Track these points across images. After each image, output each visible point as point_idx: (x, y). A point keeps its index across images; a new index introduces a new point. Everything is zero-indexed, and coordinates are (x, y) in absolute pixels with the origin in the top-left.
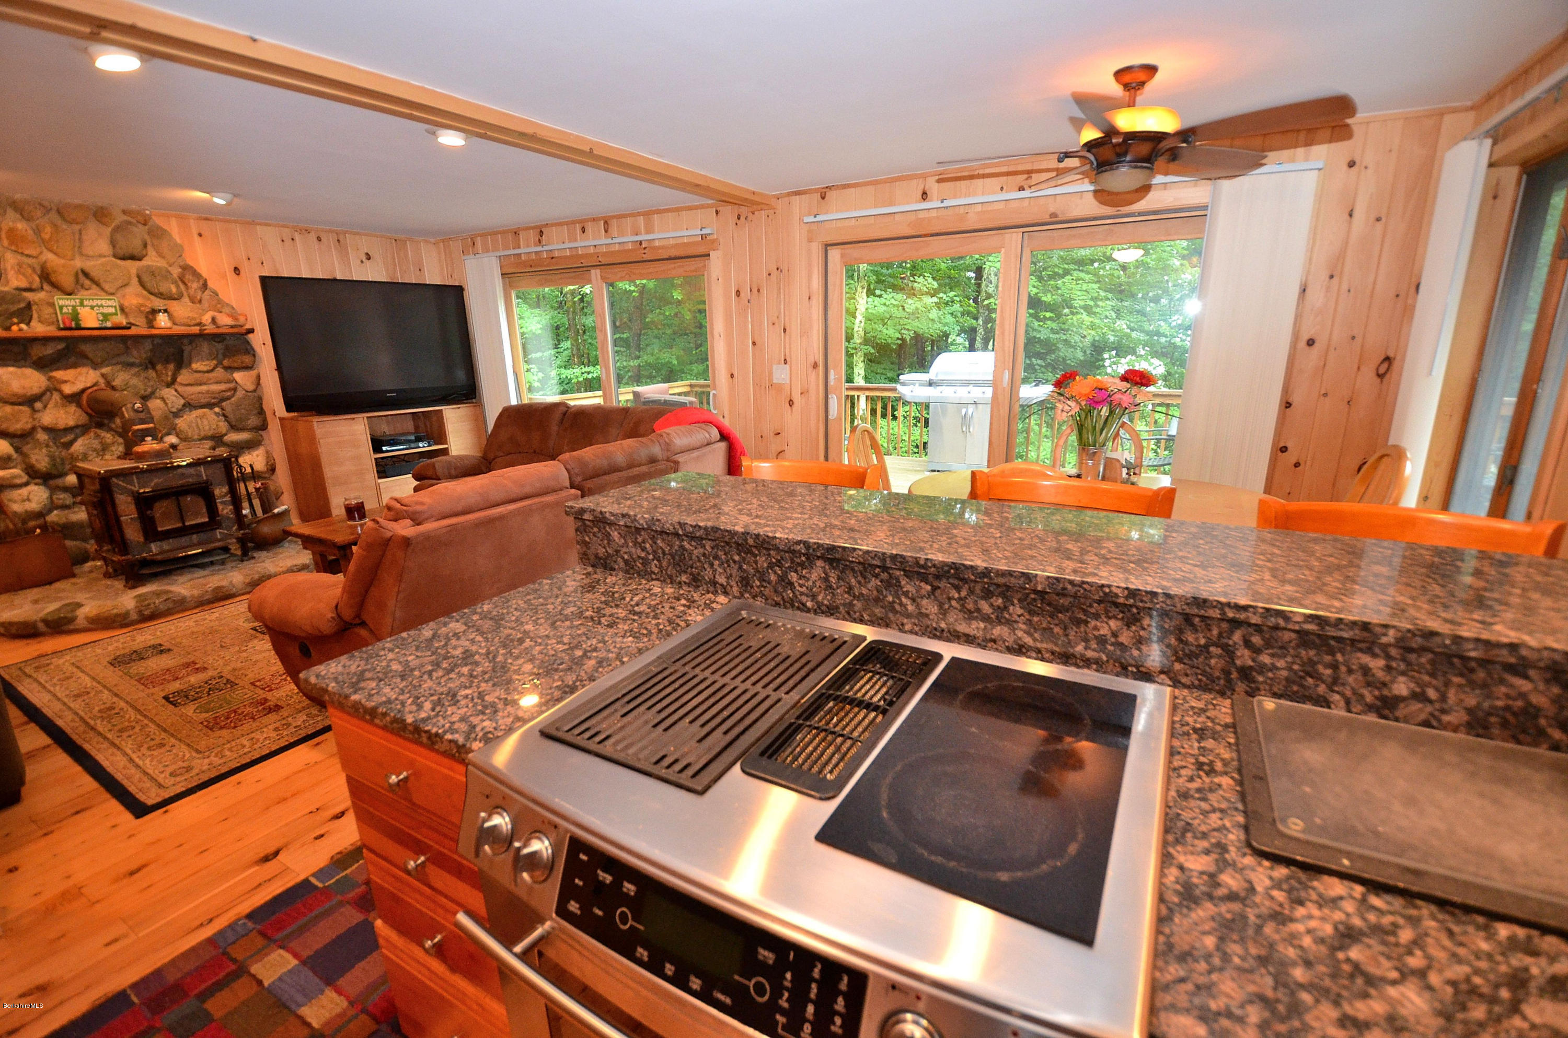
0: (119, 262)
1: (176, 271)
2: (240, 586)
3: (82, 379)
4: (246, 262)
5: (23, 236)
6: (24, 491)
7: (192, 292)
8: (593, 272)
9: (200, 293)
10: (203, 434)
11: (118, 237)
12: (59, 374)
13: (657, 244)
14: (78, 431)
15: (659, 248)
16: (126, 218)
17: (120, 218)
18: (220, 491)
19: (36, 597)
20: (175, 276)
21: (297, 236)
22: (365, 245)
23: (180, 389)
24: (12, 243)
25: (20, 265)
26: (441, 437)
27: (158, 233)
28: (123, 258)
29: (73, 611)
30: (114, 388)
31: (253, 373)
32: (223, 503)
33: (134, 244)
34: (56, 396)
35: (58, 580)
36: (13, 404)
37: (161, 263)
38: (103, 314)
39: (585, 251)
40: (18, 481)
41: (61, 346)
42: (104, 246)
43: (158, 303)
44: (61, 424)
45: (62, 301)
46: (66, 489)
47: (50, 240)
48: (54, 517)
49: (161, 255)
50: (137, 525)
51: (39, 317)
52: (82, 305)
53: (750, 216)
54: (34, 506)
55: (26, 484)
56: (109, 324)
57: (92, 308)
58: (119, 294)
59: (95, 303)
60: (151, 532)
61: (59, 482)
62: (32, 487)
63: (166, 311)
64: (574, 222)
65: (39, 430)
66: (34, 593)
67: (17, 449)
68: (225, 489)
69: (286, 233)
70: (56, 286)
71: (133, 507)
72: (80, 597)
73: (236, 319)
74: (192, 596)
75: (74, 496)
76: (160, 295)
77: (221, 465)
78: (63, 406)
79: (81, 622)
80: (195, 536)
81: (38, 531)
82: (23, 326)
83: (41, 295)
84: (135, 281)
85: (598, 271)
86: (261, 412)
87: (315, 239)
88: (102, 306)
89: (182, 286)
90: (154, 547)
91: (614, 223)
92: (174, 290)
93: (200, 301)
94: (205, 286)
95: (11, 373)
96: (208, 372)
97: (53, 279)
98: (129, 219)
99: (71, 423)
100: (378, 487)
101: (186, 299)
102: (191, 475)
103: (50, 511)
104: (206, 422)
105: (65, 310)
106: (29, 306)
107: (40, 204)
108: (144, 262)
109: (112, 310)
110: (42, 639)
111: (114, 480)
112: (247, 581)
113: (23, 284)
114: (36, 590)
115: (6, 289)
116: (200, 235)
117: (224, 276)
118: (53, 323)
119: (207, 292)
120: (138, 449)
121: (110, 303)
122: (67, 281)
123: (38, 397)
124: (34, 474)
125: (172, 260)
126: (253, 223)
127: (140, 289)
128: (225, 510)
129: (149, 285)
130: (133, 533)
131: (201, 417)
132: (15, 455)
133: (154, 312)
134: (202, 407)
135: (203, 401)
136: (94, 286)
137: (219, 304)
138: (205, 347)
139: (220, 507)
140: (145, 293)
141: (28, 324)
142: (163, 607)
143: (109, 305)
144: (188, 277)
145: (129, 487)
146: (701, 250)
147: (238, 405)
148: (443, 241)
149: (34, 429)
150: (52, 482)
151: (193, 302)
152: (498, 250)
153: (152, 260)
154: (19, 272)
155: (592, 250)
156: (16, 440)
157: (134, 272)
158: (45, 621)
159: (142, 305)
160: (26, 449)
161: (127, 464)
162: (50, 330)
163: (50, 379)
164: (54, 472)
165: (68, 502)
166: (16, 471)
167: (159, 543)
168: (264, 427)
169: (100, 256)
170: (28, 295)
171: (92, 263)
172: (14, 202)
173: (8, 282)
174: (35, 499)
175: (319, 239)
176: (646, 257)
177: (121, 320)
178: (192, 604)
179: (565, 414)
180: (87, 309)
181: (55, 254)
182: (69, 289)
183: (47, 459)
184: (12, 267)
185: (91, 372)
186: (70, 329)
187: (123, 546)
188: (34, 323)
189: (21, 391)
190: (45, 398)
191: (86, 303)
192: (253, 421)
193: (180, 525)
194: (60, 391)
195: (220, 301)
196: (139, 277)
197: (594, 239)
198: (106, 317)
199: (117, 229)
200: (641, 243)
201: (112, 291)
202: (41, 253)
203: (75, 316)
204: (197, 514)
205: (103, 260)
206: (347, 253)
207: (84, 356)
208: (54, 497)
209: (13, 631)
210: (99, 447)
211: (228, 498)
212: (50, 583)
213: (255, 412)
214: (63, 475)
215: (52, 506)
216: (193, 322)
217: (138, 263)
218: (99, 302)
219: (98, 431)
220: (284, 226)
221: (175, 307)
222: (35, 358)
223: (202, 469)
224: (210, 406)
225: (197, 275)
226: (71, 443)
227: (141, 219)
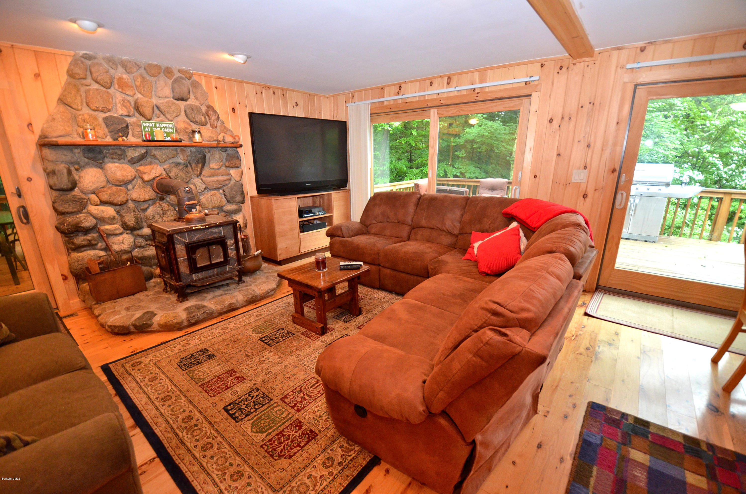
0: (175, 101)
1: (204, 109)
2: (241, 302)
3: (153, 171)
4: (238, 105)
5: (126, 83)
6: (121, 238)
7: (212, 122)
8: (432, 111)
9: (216, 122)
10: (214, 205)
11: (176, 85)
12: (142, 168)
13: (487, 90)
14: (150, 202)
15: (489, 92)
16: (180, 75)
17: (177, 75)
18: (230, 242)
19: (128, 305)
20: (204, 111)
21: (263, 91)
22: (295, 97)
23: (204, 179)
24: (120, 87)
25: (124, 100)
26: (329, 209)
27: (196, 85)
28: (177, 100)
29: (150, 319)
30: (170, 177)
31: (239, 170)
32: (231, 249)
33: (182, 90)
34: (140, 181)
35: (138, 292)
36: (117, 185)
37: (197, 103)
38: (166, 132)
39: (430, 97)
40: (118, 232)
41: (143, 151)
42: (167, 91)
43: (195, 127)
44: (142, 199)
45: (146, 124)
46: (142, 236)
47: (140, 86)
48: (136, 253)
49: (197, 99)
50: (186, 263)
51: (133, 133)
52: (155, 126)
53: (572, 66)
54: (125, 247)
55: (122, 234)
56: (169, 139)
57: (161, 128)
58: (175, 120)
59: (163, 125)
60: (194, 268)
61: (139, 232)
62: (125, 235)
63: (199, 132)
64: (425, 80)
65: (130, 201)
66: (125, 302)
67: (118, 212)
68: (233, 241)
69: (258, 88)
70: (141, 114)
71: (185, 253)
72: (153, 307)
73: (234, 138)
74: (217, 310)
75: (146, 241)
76: (195, 122)
77: (231, 227)
78: (143, 187)
79: (155, 326)
80: (215, 269)
81: (129, 263)
82: (124, 138)
83: (134, 119)
84: (183, 113)
85: (436, 110)
86: (242, 193)
87: (272, 93)
88: (166, 128)
89: (207, 118)
90: (194, 277)
91: (455, 78)
92: (203, 120)
93: (216, 127)
94: (218, 118)
95: (117, 167)
96: (218, 169)
97: (141, 110)
98: (182, 76)
99: (147, 198)
100: (299, 237)
101: (209, 126)
102: (216, 233)
103: (134, 249)
104: (215, 199)
105: (146, 129)
106: (127, 127)
107: (136, 64)
108: (189, 102)
109: (171, 130)
110: (132, 336)
111: (175, 235)
112: (245, 299)
113: (125, 113)
114: (126, 299)
115: (116, 115)
116: (216, 88)
117: (227, 113)
118: (140, 137)
119: (219, 122)
120: (188, 216)
121: (170, 126)
122: (147, 111)
123: (130, 182)
124: (126, 228)
125: (203, 102)
126: (243, 82)
127: (186, 119)
128: (232, 253)
129: (190, 116)
130: (184, 268)
131: (213, 195)
132: (117, 217)
133: (193, 132)
134: (214, 189)
135: (215, 186)
136: (162, 116)
137: (225, 130)
138: (217, 154)
139: (230, 252)
140: (188, 121)
141: (126, 137)
142: (201, 317)
143: (169, 127)
144: (211, 112)
145: (183, 240)
146: (525, 92)
147: (232, 188)
148: (333, 96)
149: (127, 201)
150: (136, 232)
151: (212, 127)
152: (369, 99)
153: (192, 101)
154: (123, 105)
155: (435, 97)
156: (117, 207)
157: (182, 108)
158: (135, 326)
159: (186, 128)
160: (122, 212)
161: (182, 226)
162: (138, 141)
163: (137, 170)
164: (137, 227)
165: (143, 244)
166: (117, 226)
167: (197, 274)
168: (243, 202)
169: (166, 97)
170: (127, 119)
171: (162, 101)
172: (122, 62)
173: (117, 111)
174: (126, 242)
175: (274, 93)
176: (478, 99)
177: (175, 136)
178: (216, 314)
179: (419, 199)
180: (158, 129)
181: (142, 95)
182: (149, 117)
183: (134, 219)
184: (120, 102)
185: (159, 167)
186: (149, 141)
187: (178, 276)
188: (130, 136)
189: (121, 178)
190: (134, 182)
191: (157, 125)
192: (239, 198)
193: (209, 263)
194: (142, 178)
195: (225, 128)
196: (185, 111)
197: (438, 89)
198: (168, 134)
199: (175, 81)
200: (474, 90)
201: (171, 119)
202: (135, 94)
203: (151, 133)
204: (218, 256)
205: (167, 99)
206: (287, 102)
207: (154, 157)
208: (136, 241)
209: (116, 331)
210: (161, 212)
211: (234, 247)
212: (134, 294)
213: (240, 193)
214: (141, 228)
215: (135, 246)
216: (212, 139)
217: (185, 103)
218: (165, 125)
219: (161, 202)
220: (258, 85)
221: (204, 130)
222: (129, 158)
223: (222, 229)
224: (218, 189)
225: (215, 112)
226: (146, 210)
227: (188, 75)
